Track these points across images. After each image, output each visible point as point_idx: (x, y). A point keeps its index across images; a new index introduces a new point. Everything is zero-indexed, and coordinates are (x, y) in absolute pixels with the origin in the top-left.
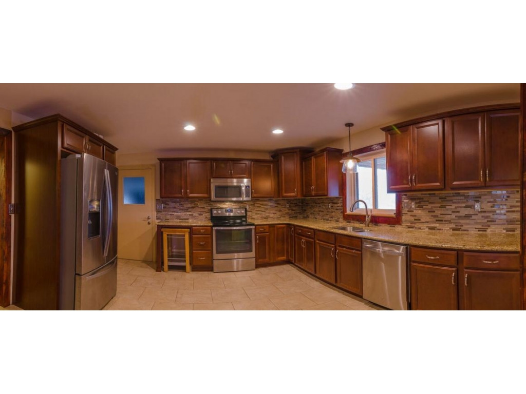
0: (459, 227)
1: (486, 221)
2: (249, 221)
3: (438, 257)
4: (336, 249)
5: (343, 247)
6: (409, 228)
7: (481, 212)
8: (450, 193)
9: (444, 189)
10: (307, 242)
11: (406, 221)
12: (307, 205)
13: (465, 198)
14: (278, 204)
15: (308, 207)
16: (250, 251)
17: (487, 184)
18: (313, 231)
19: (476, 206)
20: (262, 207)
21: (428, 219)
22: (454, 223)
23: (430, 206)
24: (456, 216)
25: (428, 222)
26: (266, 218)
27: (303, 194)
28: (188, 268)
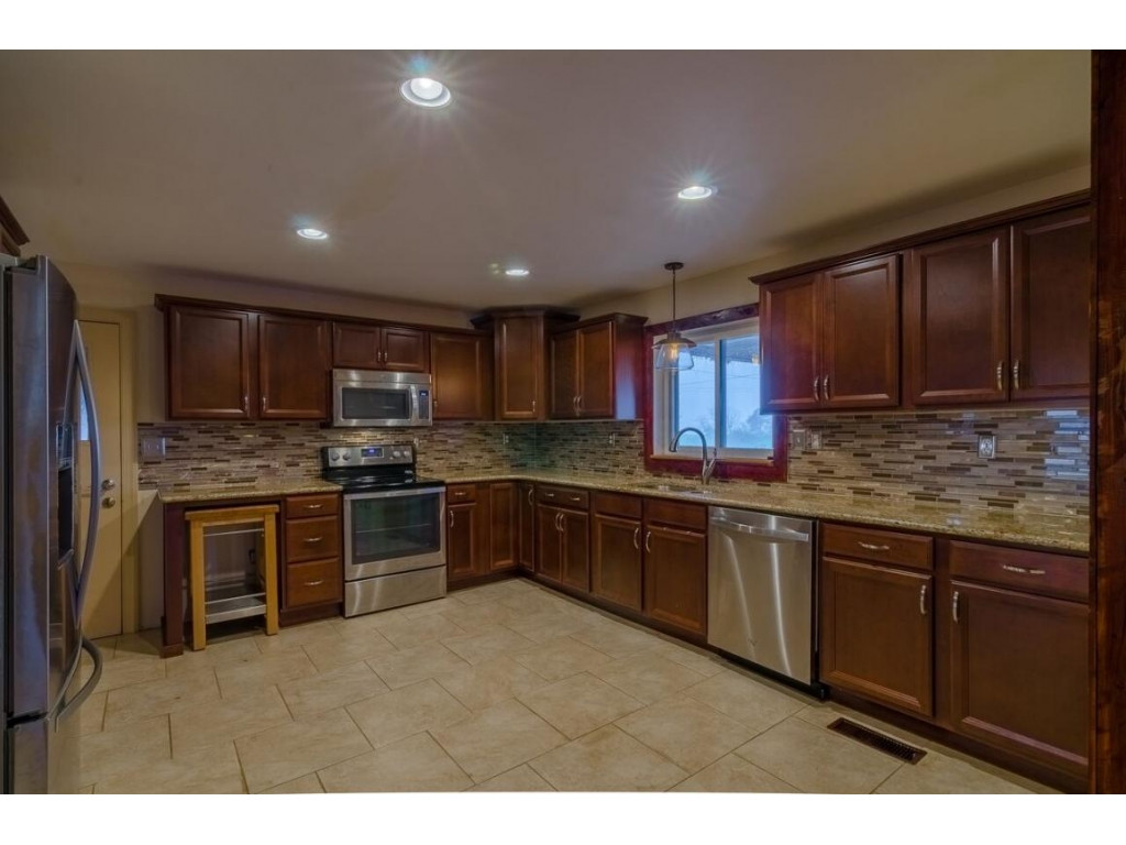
0: (934, 493)
1: (1011, 482)
2: (422, 475)
3: (886, 547)
4: (643, 531)
5: (663, 525)
6: (804, 488)
7: (998, 460)
8: (912, 416)
9: (900, 405)
10: (570, 518)
11: (798, 475)
12: (553, 437)
13: (951, 427)
14: (487, 434)
15: (556, 442)
16: (435, 546)
17: (1016, 396)
18: (585, 493)
19: (982, 446)
20: (450, 441)
21: (854, 472)
22: (921, 483)
23: (857, 443)
24: (925, 468)
25: (852, 478)
26: (460, 468)
27: (550, 415)
28: (273, 619)
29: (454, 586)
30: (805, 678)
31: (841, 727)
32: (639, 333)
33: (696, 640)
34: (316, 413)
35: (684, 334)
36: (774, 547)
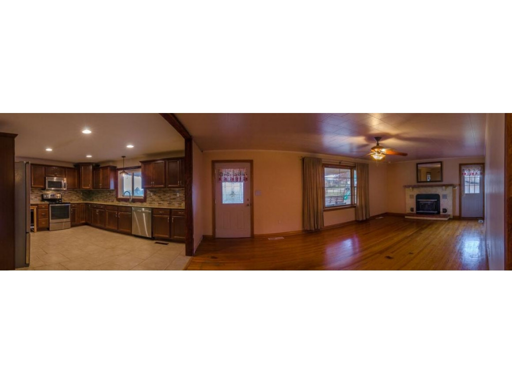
0: (171, 203)
1: (181, 200)
2: (63, 201)
3: (163, 212)
4: (118, 213)
5: (122, 212)
6: (149, 203)
7: (179, 197)
8: (168, 190)
9: (165, 188)
10: (100, 211)
11: (149, 201)
12: (93, 193)
13: (173, 191)
14: (77, 192)
16: (68, 217)
17: (181, 186)
18: (104, 206)
19: (177, 195)
21: (158, 200)
22: (169, 201)
23: (159, 195)
24: (169, 199)
27: (93, 188)
28: (35, 230)
29: (72, 226)
30: (150, 237)
31: (156, 243)
32: (115, 170)
33: (130, 234)
34: (42, 186)
35: (126, 171)
36: (144, 214)
